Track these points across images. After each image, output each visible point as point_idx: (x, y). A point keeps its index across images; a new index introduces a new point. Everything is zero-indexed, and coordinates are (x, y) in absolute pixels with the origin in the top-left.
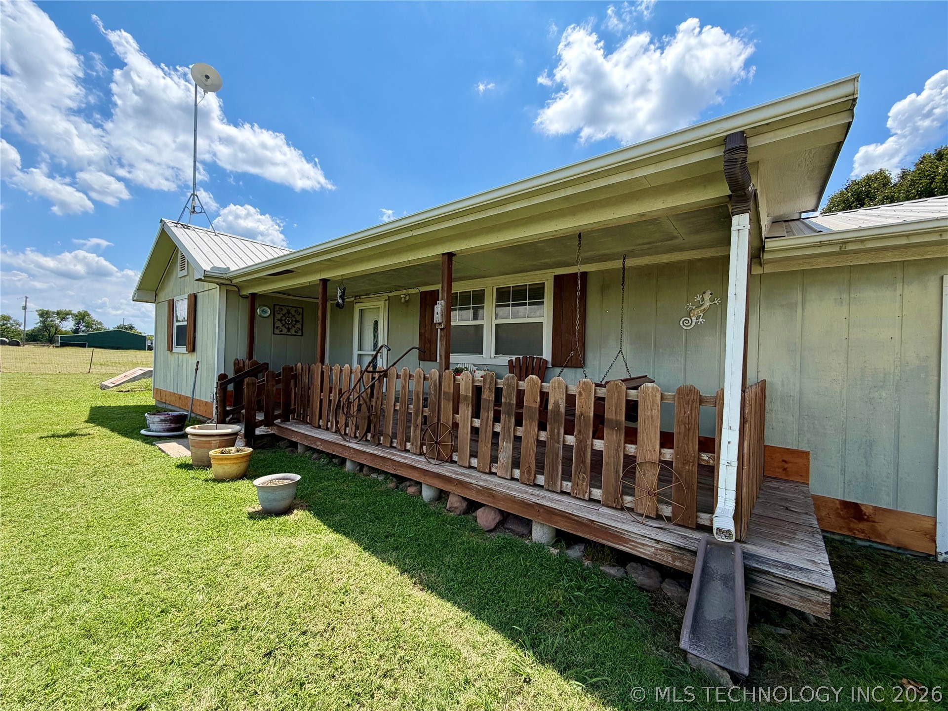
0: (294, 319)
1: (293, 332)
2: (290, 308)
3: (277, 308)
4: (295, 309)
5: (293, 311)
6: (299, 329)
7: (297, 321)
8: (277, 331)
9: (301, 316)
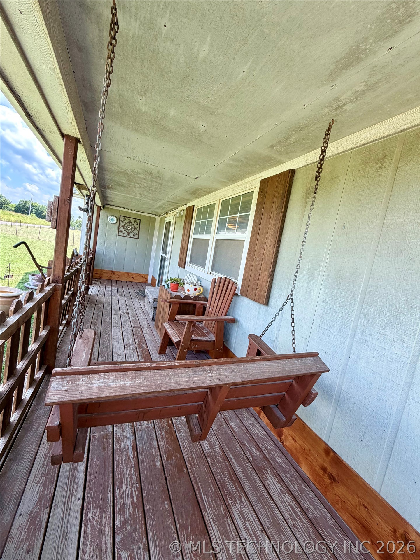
0: (133, 227)
1: (131, 235)
2: (131, 219)
3: (122, 218)
4: (135, 220)
5: (133, 221)
6: (136, 234)
7: (135, 229)
8: (120, 234)
9: (139, 225)
